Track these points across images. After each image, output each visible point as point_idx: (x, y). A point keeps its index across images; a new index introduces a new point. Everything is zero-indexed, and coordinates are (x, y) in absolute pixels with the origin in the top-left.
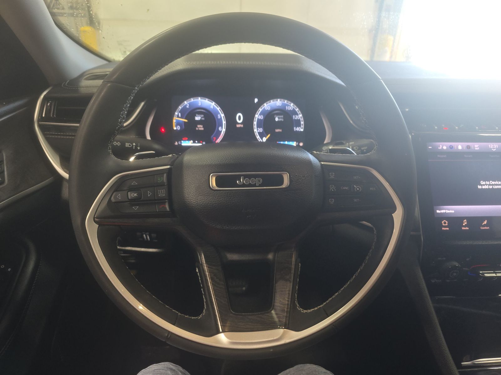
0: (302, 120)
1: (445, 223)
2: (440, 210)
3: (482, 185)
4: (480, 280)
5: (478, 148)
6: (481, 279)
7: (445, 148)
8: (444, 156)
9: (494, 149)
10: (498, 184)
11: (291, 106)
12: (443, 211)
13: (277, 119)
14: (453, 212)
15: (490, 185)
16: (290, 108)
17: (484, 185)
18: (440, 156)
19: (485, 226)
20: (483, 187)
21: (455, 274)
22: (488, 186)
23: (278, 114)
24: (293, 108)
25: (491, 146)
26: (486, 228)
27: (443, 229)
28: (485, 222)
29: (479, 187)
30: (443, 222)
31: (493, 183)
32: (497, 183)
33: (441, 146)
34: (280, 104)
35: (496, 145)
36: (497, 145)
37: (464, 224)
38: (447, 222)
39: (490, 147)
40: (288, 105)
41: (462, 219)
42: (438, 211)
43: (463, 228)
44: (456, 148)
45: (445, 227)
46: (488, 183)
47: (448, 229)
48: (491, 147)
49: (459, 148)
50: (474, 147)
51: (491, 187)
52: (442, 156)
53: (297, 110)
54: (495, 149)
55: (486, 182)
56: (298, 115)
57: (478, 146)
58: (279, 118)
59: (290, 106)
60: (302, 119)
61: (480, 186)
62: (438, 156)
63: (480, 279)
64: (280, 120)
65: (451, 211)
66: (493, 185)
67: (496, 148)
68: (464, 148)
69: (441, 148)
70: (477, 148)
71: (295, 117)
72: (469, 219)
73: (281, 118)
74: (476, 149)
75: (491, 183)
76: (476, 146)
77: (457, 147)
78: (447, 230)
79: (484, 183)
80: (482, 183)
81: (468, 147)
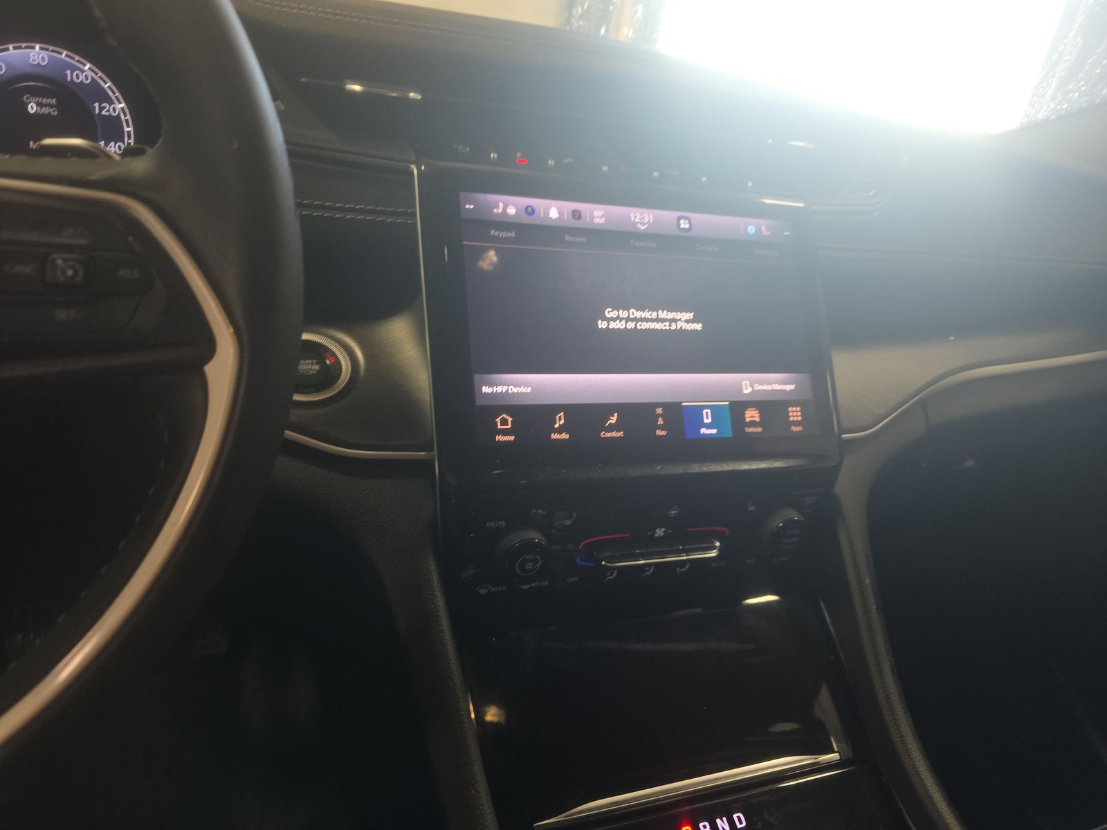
0: (127, 121)
1: (504, 422)
2: (491, 385)
3: (609, 320)
4: (611, 577)
5: (603, 221)
6: (614, 575)
7: (511, 211)
8: (509, 235)
9: (643, 224)
10: (650, 317)
11: (86, 72)
12: (499, 389)
13: (32, 108)
14: (529, 390)
15: (628, 319)
16: (82, 77)
17: (615, 320)
18: (497, 233)
19: (612, 428)
20: (613, 325)
21: (529, 565)
22: (623, 322)
23: (35, 92)
24: (92, 77)
25: (635, 217)
26: (614, 434)
27: (499, 438)
28: (613, 420)
29: (602, 325)
30: (498, 420)
31: (638, 314)
32: (647, 314)
33: (501, 205)
34: (43, 59)
35: (649, 215)
36: (651, 216)
37: (557, 426)
38: (510, 420)
39: (632, 219)
40: (73, 69)
41: (552, 410)
42: (486, 389)
43: (554, 436)
44: (542, 216)
45: (504, 432)
46: (624, 314)
47: (512, 438)
48: (637, 220)
49: (550, 216)
50: (592, 217)
51: (631, 325)
52: (504, 234)
53: (107, 85)
54: (645, 226)
55: (621, 311)
56: (111, 102)
57: (602, 213)
58: (39, 105)
59: (83, 71)
60: (126, 118)
61: (605, 322)
62: (492, 232)
63: (611, 575)
64: (45, 110)
65: (522, 390)
66: (636, 320)
67: (648, 222)
68: (566, 218)
69: (500, 210)
70: (601, 217)
71: (101, 109)
72: (569, 409)
73: (51, 106)
74: (597, 221)
75: (631, 314)
76: (596, 213)
77: (547, 213)
78: (509, 441)
79: (614, 314)
80: (610, 313)
81: (577, 215)
